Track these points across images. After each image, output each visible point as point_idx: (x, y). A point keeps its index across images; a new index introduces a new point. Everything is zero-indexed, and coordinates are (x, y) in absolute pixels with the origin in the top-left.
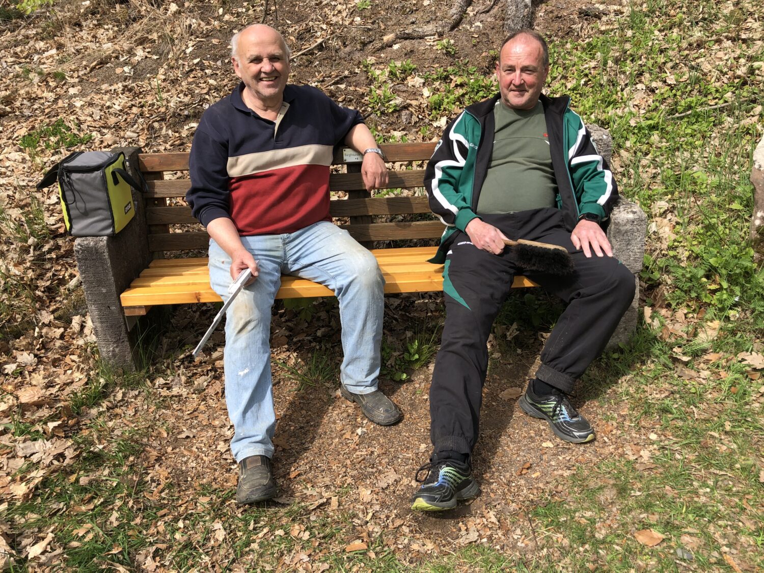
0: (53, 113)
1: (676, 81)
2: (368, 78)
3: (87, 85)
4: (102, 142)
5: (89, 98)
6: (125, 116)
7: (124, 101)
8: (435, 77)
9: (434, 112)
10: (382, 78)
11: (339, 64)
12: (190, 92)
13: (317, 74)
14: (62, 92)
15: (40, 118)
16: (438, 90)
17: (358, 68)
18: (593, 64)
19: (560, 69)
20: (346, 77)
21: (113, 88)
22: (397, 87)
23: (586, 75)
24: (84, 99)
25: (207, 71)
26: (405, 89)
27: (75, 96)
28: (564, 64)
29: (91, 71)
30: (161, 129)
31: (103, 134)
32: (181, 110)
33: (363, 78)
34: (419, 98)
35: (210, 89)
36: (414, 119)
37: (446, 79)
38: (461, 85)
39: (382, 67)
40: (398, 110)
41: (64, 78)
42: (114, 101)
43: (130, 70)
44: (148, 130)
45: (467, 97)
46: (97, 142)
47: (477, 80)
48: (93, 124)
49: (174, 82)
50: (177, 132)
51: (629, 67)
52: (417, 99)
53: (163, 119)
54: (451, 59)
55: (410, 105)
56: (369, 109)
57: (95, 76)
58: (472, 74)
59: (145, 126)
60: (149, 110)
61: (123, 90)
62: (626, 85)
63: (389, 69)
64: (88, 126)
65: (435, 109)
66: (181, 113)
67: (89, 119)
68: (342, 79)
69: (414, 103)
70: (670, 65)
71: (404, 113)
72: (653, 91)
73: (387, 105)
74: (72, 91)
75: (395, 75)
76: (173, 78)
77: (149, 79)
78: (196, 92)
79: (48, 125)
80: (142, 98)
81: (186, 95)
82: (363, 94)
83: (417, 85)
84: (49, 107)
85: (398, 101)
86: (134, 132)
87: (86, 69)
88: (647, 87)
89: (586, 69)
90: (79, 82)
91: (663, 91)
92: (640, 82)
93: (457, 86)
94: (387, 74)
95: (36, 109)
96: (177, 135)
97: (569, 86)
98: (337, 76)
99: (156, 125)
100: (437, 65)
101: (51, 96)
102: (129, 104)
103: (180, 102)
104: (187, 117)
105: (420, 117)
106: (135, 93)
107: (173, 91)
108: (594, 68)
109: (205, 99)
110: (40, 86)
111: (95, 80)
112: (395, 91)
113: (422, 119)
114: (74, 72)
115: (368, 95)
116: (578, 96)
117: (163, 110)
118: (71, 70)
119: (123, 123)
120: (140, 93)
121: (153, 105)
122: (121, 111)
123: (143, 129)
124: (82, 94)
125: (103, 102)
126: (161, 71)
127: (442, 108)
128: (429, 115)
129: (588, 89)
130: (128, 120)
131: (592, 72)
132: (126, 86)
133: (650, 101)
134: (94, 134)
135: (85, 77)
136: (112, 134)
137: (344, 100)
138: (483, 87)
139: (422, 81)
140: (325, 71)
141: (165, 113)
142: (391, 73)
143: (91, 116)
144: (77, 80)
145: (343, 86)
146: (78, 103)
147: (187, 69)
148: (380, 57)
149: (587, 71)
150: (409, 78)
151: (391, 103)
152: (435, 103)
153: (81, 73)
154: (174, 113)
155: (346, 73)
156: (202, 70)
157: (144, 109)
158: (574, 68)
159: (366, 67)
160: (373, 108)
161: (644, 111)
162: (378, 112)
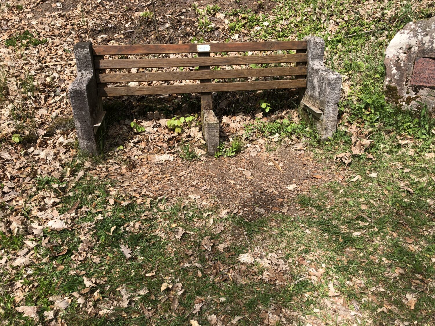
0: (21, 27)
1: (349, 19)
2: (196, 13)
3: (37, 13)
4: (53, 43)
5: (40, 20)
6: (64, 30)
7: (61, 22)
8: (231, 14)
9: (232, 31)
10: (203, 14)
11: (179, 5)
12: (99, 18)
13: (168, 10)
14: (23, 16)
15: (13, 31)
16: (233, 20)
17: (190, 8)
18: (309, 9)
19: (293, 11)
20: (184, 12)
21: (53, 14)
22: (211, 18)
23: (306, 15)
24: (37, 20)
25: (106, 7)
26: (216, 19)
27: (31, 18)
28: (295, 9)
29: (37, 5)
30: (86, 37)
31: (53, 39)
32: (96, 27)
33: (193, 13)
34: (223, 24)
35: (111, 17)
36: (222, 35)
37: (236, 15)
38: (244, 18)
39: (202, 8)
40: (213, 30)
41: (22, 9)
42: (55, 22)
43: (60, 5)
44: (79, 38)
45: (248, 24)
46: (50, 44)
47: (252, 16)
48: (47, 34)
49: (89, 12)
50: (95, 39)
51: (326, 12)
52: (222, 25)
53: (86, 32)
54: (238, 5)
55: (219, 28)
56: (198, 29)
57: (40, 8)
58: (249, 13)
59: (76, 35)
60: (78, 27)
61: (59, 16)
62: (325, 20)
63: (206, 9)
64: (44, 35)
65: (232, 30)
66: (96, 29)
67: (43, 31)
68: (182, 13)
69: (221, 27)
70: (345, 11)
71: (216, 32)
72: (337, 24)
73: (207, 27)
74: (29, 16)
75: (210, 12)
76: (87, 10)
77: (72, 10)
78: (103, 18)
79: (20, 34)
80: (71, 20)
81: (97, 20)
82: (194, 21)
83: (222, 18)
84: (17, 24)
85: (213, 25)
86: (71, 38)
87: (34, 4)
88: (335, 22)
89: (306, 12)
90: (31, 11)
91: (342, 24)
92: (332, 19)
93: (242, 18)
94: (205, 11)
95: (10, 26)
96: (95, 41)
97: (298, 20)
98: (179, 12)
99: (83, 35)
100: (230, 8)
101: (17, 19)
102: (65, 23)
103: (95, 23)
104: (100, 32)
105: (225, 34)
106: (66, 17)
107: (89, 17)
108: (310, 11)
109: (108, 22)
110: (8, 13)
111: (40, 10)
112: (210, 21)
113: (226, 35)
114: (27, 5)
115: (197, 22)
116: (302, 25)
117: (86, 27)
118: (26, 5)
119: (63, 34)
120: (70, 18)
121: (79, 24)
122: (61, 27)
123: (76, 37)
124: (35, 18)
125: (48, 22)
126: (79, 6)
127: (236, 29)
128: (229, 33)
129: (307, 22)
130: (66, 32)
131: (309, 13)
132: (60, 14)
133: (337, 29)
134: (48, 39)
135: (35, 9)
136: (59, 39)
137: (185, 24)
138: (255, 19)
139: (224, 15)
140: (172, 9)
141: (87, 29)
142: (208, 11)
143: (44, 29)
144: (30, 10)
145: (183, 17)
146: (34, 22)
147: (94, 5)
148: (201, 3)
149: (306, 13)
150: (217, 14)
151: (209, 26)
152: (232, 27)
153: (32, 6)
154: (92, 29)
155: (184, 10)
156: (103, 6)
157: (74, 26)
158: (300, 11)
159: (194, 7)
160: (200, 29)
161: (334, 33)
162: (203, 31)
